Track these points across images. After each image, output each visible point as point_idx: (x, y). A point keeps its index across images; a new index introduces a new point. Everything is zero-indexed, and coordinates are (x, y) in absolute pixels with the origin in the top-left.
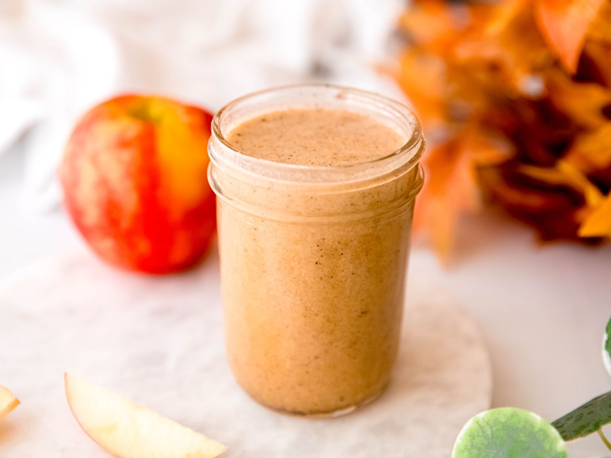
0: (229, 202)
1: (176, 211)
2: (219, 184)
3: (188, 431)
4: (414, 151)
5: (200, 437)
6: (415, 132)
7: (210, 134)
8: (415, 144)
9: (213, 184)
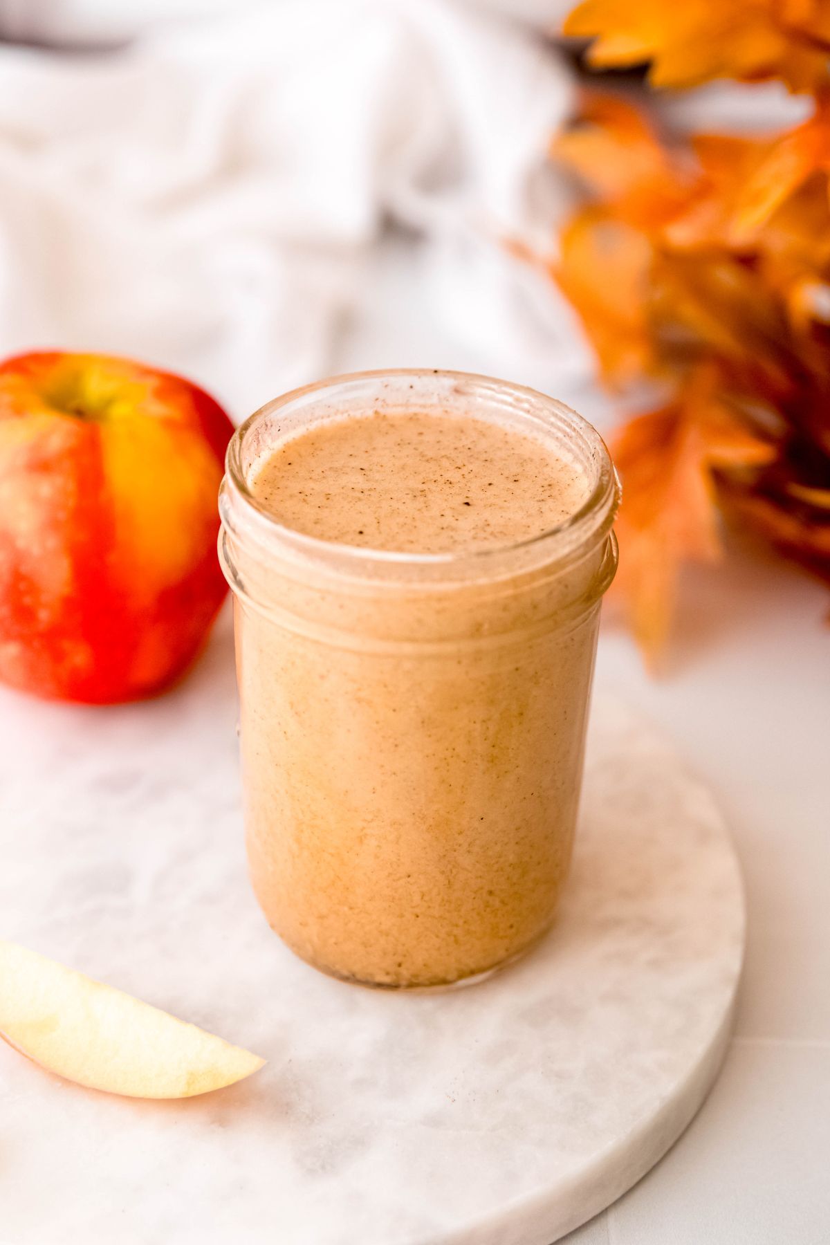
0: (261, 610)
1: (143, 591)
2: (241, 576)
3: (191, 1030)
4: (600, 516)
5: (213, 1044)
6: (602, 475)
7: (223, 472)
8: (603, 501)
9: (232, 576)
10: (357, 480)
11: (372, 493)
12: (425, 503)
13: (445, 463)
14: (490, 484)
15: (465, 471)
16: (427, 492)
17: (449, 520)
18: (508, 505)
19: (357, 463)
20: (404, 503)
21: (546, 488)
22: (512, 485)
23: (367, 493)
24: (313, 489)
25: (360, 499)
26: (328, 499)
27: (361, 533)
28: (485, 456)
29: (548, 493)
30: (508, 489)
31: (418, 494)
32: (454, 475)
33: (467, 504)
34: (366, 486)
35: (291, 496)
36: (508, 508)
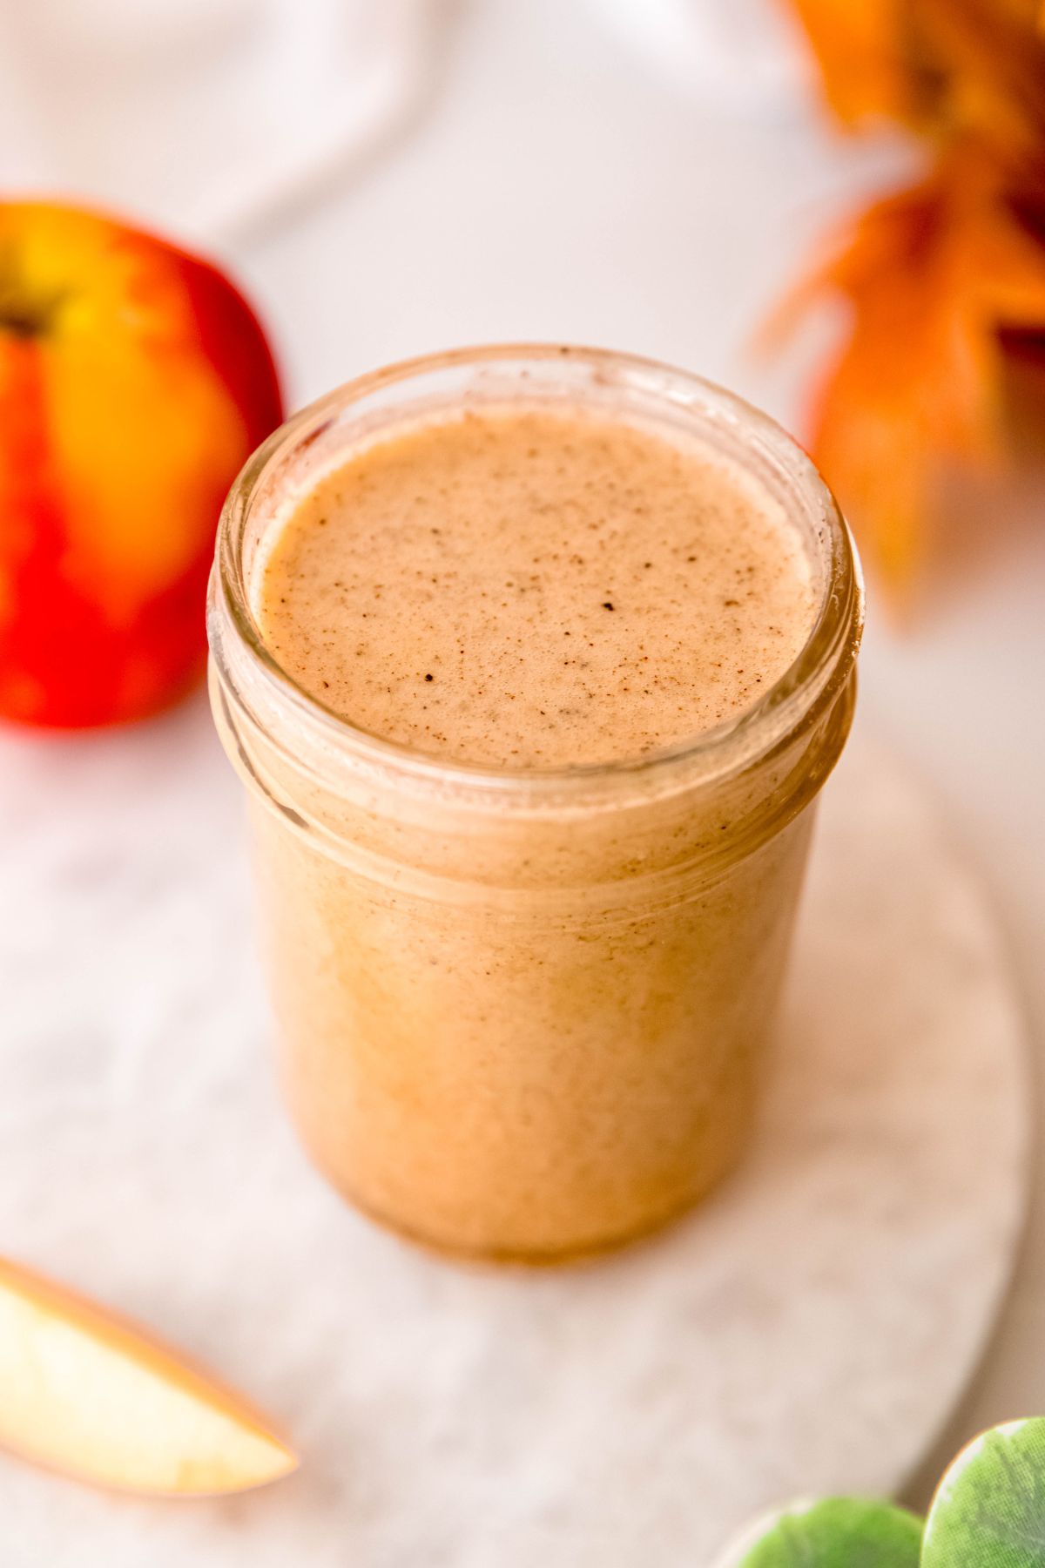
10: (423, 554)
11: (451, 582)
12: (539, 604)
13: (572, 516)
14: (648, 565)
15: (603, 534)
16: (542, 581)
17: (575, 646)
18: (679, 610)
19: (428, 519)
20: (505, 605)
21: (746, 575)
22: (684, 569)
23: (442, 582)
24: (356, 576)
25: (430, 597)
26: (378, 596)
27: (429, 678)
28: (636, 502)
29: (745, 588)
30: (679, 577)
31: (527, 584)
32: (583, 542)
33: (609, 606)
34: (442, 567)
35: (323, 592)
36: (679, 615)
